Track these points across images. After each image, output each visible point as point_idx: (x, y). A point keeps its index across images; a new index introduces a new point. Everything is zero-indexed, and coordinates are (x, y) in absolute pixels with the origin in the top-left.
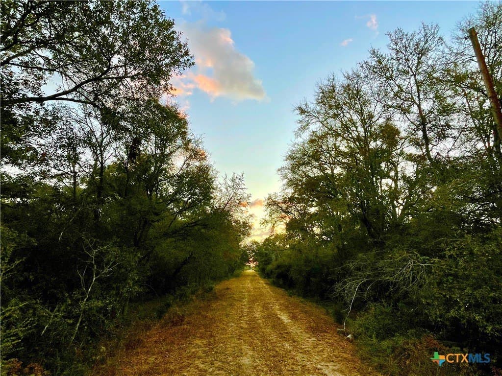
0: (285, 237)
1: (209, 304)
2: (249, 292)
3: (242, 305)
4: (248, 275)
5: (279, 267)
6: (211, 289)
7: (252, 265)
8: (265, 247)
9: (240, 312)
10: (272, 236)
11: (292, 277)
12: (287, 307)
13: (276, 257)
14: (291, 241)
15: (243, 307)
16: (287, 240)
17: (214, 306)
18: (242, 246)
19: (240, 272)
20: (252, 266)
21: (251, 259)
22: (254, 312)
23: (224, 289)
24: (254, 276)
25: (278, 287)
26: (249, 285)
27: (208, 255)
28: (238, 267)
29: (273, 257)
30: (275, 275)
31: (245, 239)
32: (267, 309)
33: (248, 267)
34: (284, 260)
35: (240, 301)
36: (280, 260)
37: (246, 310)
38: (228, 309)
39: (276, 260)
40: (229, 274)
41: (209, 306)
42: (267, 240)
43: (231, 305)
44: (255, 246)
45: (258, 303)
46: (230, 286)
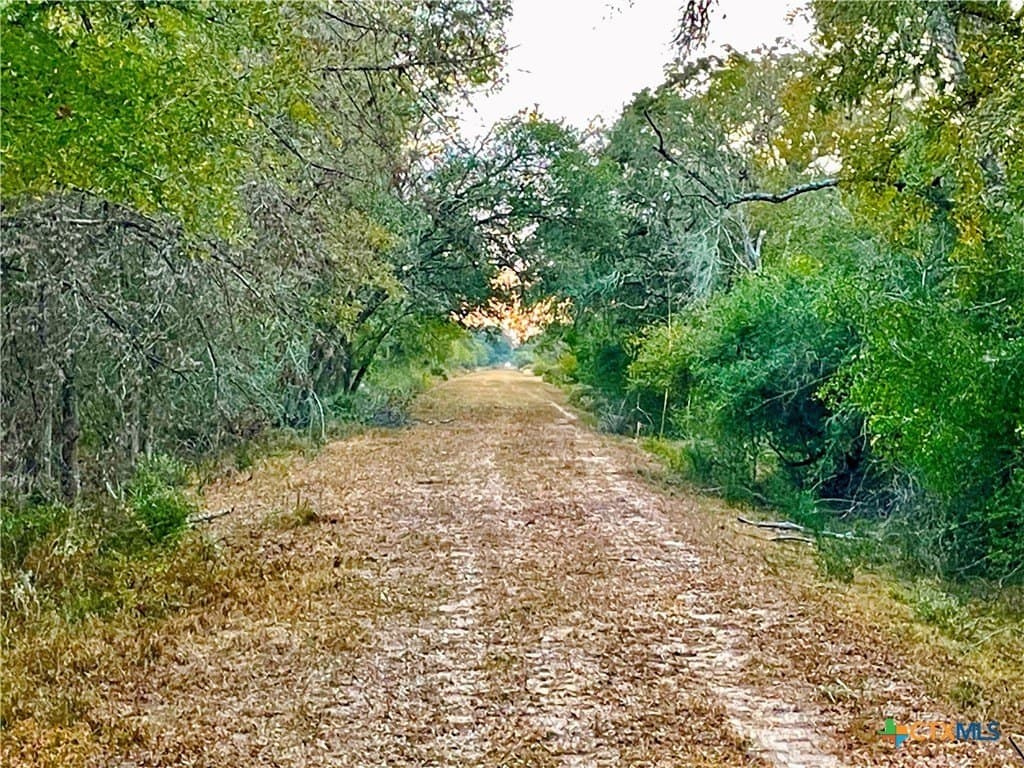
1: (157, 638)
2: (491, 539)
3: (429, 647)
4: (487, 413)
5: (746, 336)
6: (165, 524)
7: (518, 325)
8: (629, 171)
9: (411, 695)
10: (691, 72)
11: (858, 421)
12: (807, 662)
13: (724, 252)
14: (862, 116)
15: (441, 657)
16: (822, 107)
17: (197, 651)
18: (428, 164)
19: (417, 389)
20: (513, 337)
21: (507, 278)
22: (535, 699)
23: (284, 524)
24: (532, 416)
25: (732, 499)
26: (495, 490)
27: (131, 238)
28: (389, 341)
29: (701, 253)
30: (714, 407)
31: (452, 104)
32: (644, 672)
33: (480, 344)
34: (793, 283)
35: (417, 616)
36: (761, 283)
37: (461, 686)
38: (317, 678)
39: (726, 284)
40: (318, 405)
41: (156, 652)
42: (643, 107)
43: (336, 645)
44: (537, 163)
45: (563, 632)
46: (328, 501)
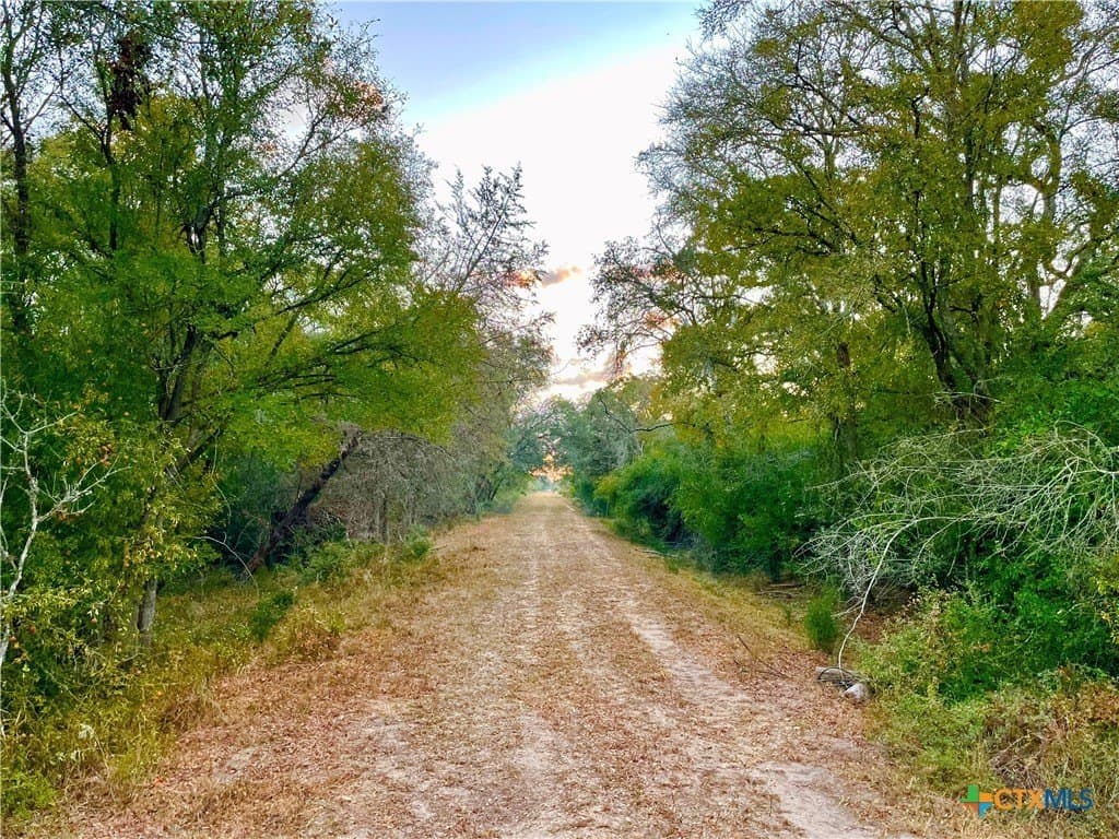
0: (658, 389)
1: (417, 595)
2: (543, 557)
3: (520, 598)
4: (541, 508)
5: (637, 480)
6: (421, 551)
7: (554, 475)
8: (594, 419)
9: (512, 617)
10: (617, 383)
11: (679, 513)
12: (662, 605)
13: (629, 449)
14: (680, 399)
15: (524, 602)
16: (665, 396)
17: (432, 599)
18: (520, 416)
19: (515, 499)
20: (551, 480)
21: (549, 458)
22: (559, 619)
23: (465, 551)
24: (559, 509)
25: (633, 541)
26: (544, 538)
27: (410, 444)
28: (505, 481)
29: (621, 449)
30: (626, 507)
31: (529, 394)
32: (600, 608)
33: (538, 482)
34: (655, 461)
35: (515, 586)
36: (642, 461)
37: (532, 613)
38: (477, 610)
39: (630, 461)
40: (479, 506)
41: (417, 600)
42: (600, 395)
43: (485, 597)
44: (560, 416)
45: (570, 593)
46: (481, 542)
